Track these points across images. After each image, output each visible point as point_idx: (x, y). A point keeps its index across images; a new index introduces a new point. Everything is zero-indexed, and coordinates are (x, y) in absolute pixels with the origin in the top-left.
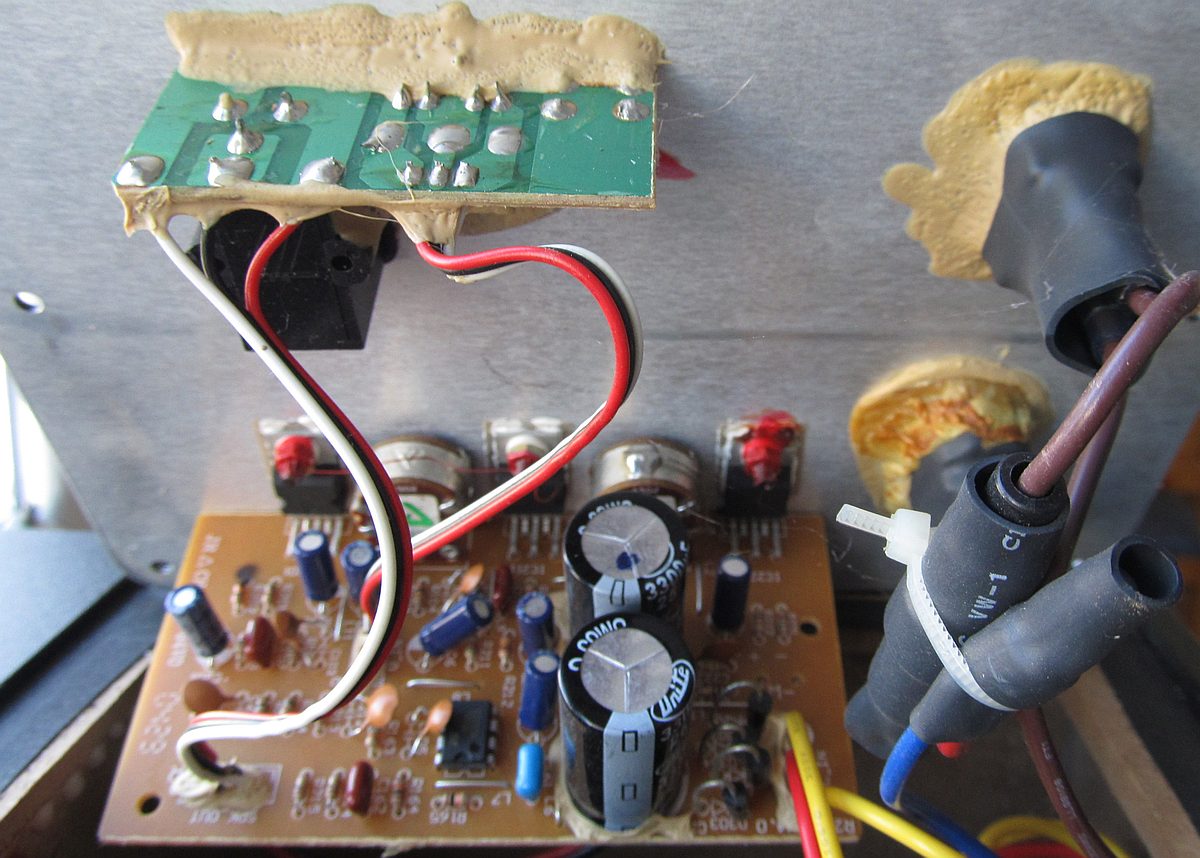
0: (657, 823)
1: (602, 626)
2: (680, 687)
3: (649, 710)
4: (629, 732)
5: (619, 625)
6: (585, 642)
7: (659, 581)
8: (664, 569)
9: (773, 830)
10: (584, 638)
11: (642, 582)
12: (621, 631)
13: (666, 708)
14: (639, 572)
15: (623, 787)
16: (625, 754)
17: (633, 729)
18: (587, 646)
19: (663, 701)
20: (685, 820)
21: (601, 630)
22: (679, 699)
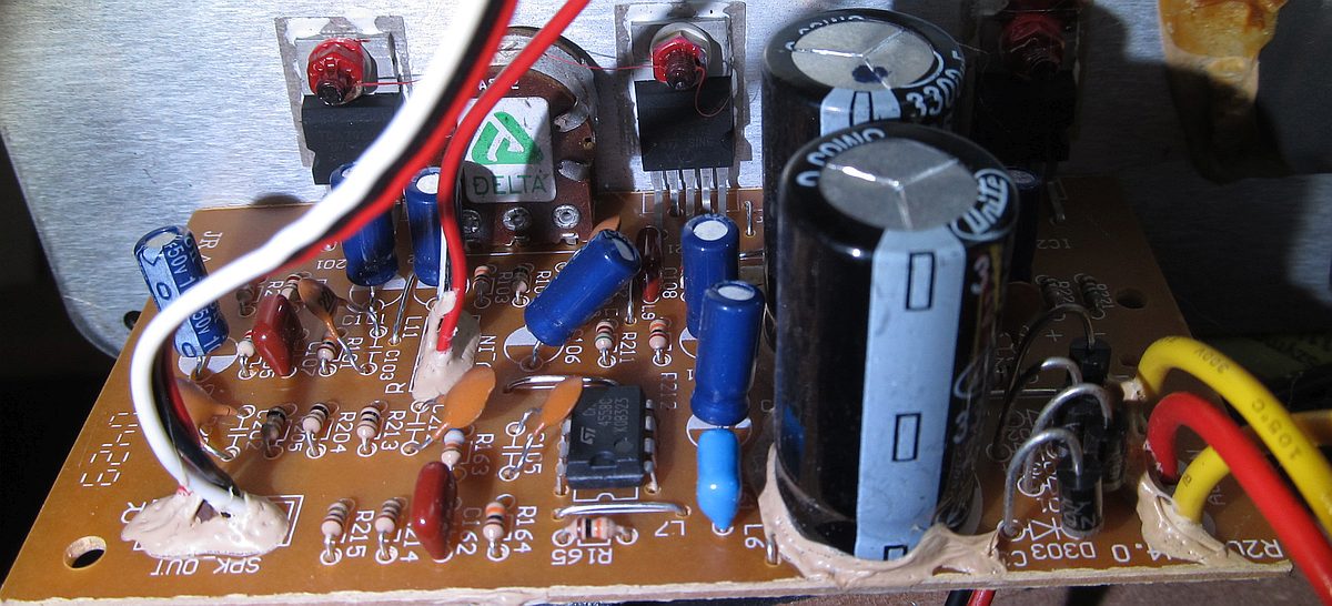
0: (942, 547)
1: (846, 138)
2: (997, 199)
3: (949, 226)
4: (921, 254)
5: (874, 137)
6: (821, 155)
7: (927, 91)
8: (933, 77)
9: (1141, 558)
10: (818, 150)
11: (900, 94)
12: (878, 145)
13: (978, 223)
14: (891, 84)
15: (898, 417)
16: (910, 315)
17: (928, 248)
18: (826, 159)
19: (971, 215)
20: (989, 542)
21: (843, 141)
22: (999, 212)
